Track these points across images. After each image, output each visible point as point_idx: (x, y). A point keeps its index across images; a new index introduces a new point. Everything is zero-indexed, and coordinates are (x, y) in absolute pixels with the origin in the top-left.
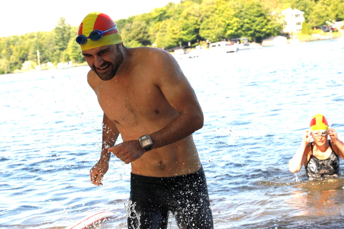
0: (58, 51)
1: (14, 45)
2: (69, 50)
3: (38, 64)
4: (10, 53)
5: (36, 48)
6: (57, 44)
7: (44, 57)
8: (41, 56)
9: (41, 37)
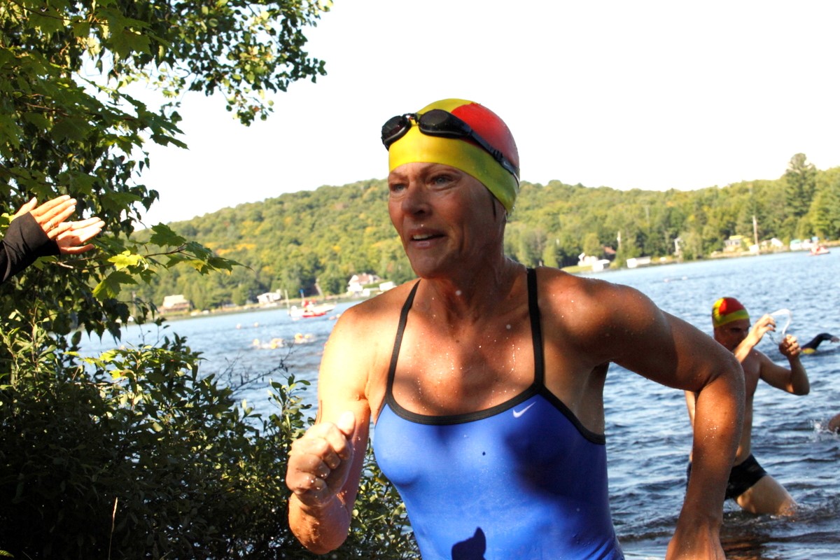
0: (791, 218)
1: (710, 206)
2: (812, 215)
3: (754, 243)
4: (701, 221)
5: (750, 212)
6: (790, 205)
7: (765, 228)
8: (760, 227)
9: (759, 191)
